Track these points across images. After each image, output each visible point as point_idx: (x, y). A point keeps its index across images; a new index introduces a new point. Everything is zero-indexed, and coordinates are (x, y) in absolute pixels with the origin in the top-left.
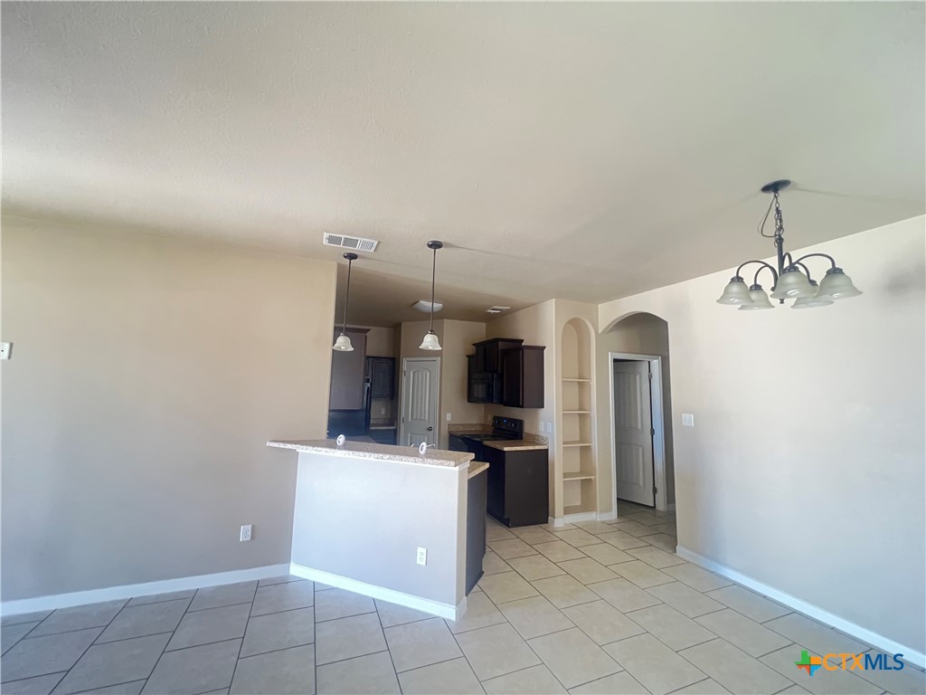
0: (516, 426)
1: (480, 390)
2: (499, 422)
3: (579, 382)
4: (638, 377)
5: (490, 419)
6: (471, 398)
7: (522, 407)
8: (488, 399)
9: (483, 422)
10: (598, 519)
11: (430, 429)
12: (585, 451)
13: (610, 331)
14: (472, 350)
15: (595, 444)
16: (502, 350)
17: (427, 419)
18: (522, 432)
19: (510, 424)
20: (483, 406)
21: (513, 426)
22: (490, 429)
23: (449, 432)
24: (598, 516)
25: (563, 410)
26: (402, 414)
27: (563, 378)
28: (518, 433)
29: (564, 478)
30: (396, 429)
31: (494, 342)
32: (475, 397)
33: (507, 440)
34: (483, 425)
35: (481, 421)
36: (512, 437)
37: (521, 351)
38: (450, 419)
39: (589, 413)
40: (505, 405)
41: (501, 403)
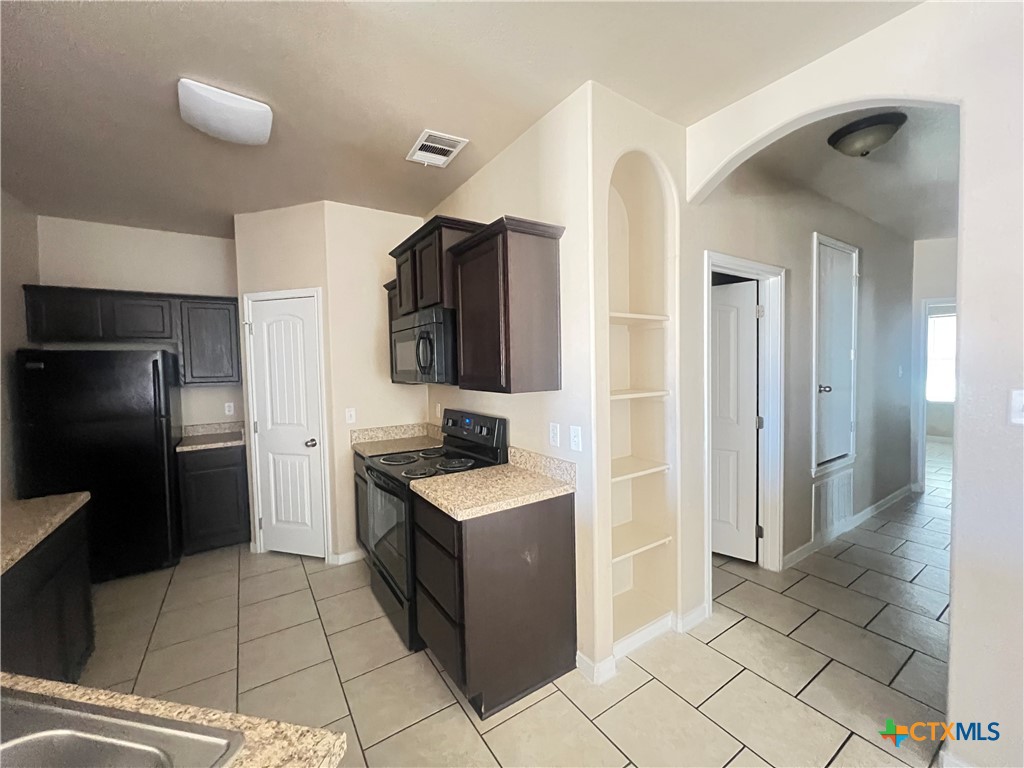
0: (490, 431)
1: (408, 352)
2: (454, 424)
4: (733, 315)
5: (439, 414)
6: (397, 376)
7: (507, 390)
8: (425, 373)
9: (428, 420)
10: (680, 630)
11: (312, 443)
13: (709, 198)
14: (389, 269)
16: (450, 250)
17: (303, 421)
18: (505, 448)
19: (478, 429)
20: (425, 387)
21: (485, 432)
22: (441, 436)
23: (353, 447)
24: (679, 621)
25: (612, 394)
26: (253, 416)
27: (610, 310)
28: (497, 448)
29: (613, 558)
30: (244, 447)
31: (431, 233)
32: (404, 372)
33: (472, 468)
34: (428, 424)
35: (424, 418)
36: (487, 459)
37: (500, 237)
38: (353, 420)
39: (662, 396)
40: (462, 388)
41: (455, 382)
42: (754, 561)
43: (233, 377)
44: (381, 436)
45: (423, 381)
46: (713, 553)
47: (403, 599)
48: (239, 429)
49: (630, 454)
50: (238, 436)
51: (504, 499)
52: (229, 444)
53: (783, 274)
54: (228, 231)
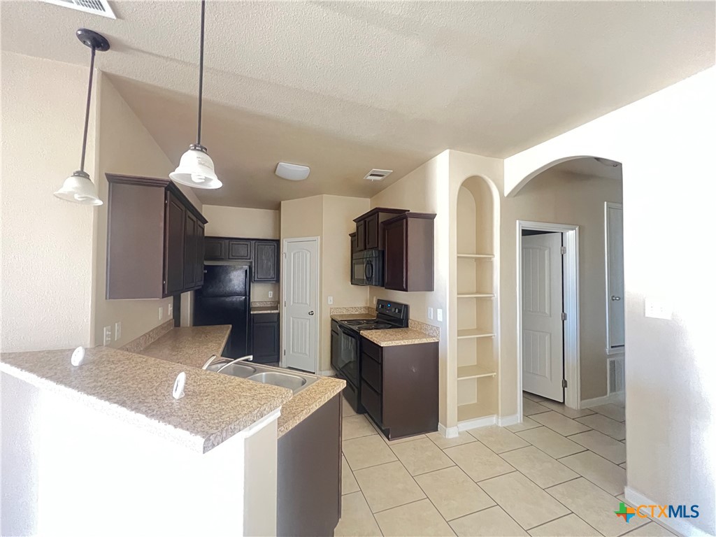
0: (400, 311)
1: (360, 269)
2: (382, 306)
3: (477, 259)
4: (547, 252)
5: (375, 302)
6: (354, 281)
7: (406, 290)
8: (368, 281)
9: (368, 305)
10: (500, 425)
11: (311, 313)
12: (485, 344)
13: (519, 194)
15: (497, 333)
16: (382, 223)
17: (308, 302)
18: (407, 319)
19: (393, 310)
20: (368, 287)
21: (397, 311)
22: (375, 313)
23: (331, 316)
24: (499, 420)
25: (458, 294)
26: (284, 298)
27: (458, 253)
28: (403, 319)
29: (458, 377)
30: (279, 313)
31: (374, 214)
32: (358, 279)
33: (390, 328)
34: (369, 307)
35: (366, 304)
36: (397, 324)
37: (405, 220)
38: (332, 303)
39: (491, 297)
40: (386, 288)
41: (383, 286)
42: (562, 401)
43: (275, 279)
44: (345, 312)
45: (366, 284)
46: (523, 391)
47: (354, 388)
48: (277, 304)
49: (476, 327)
50: (276, 308)
51: (402, 340)
52: (273, 312)
53: (577, 229)
54: (277, 207)
